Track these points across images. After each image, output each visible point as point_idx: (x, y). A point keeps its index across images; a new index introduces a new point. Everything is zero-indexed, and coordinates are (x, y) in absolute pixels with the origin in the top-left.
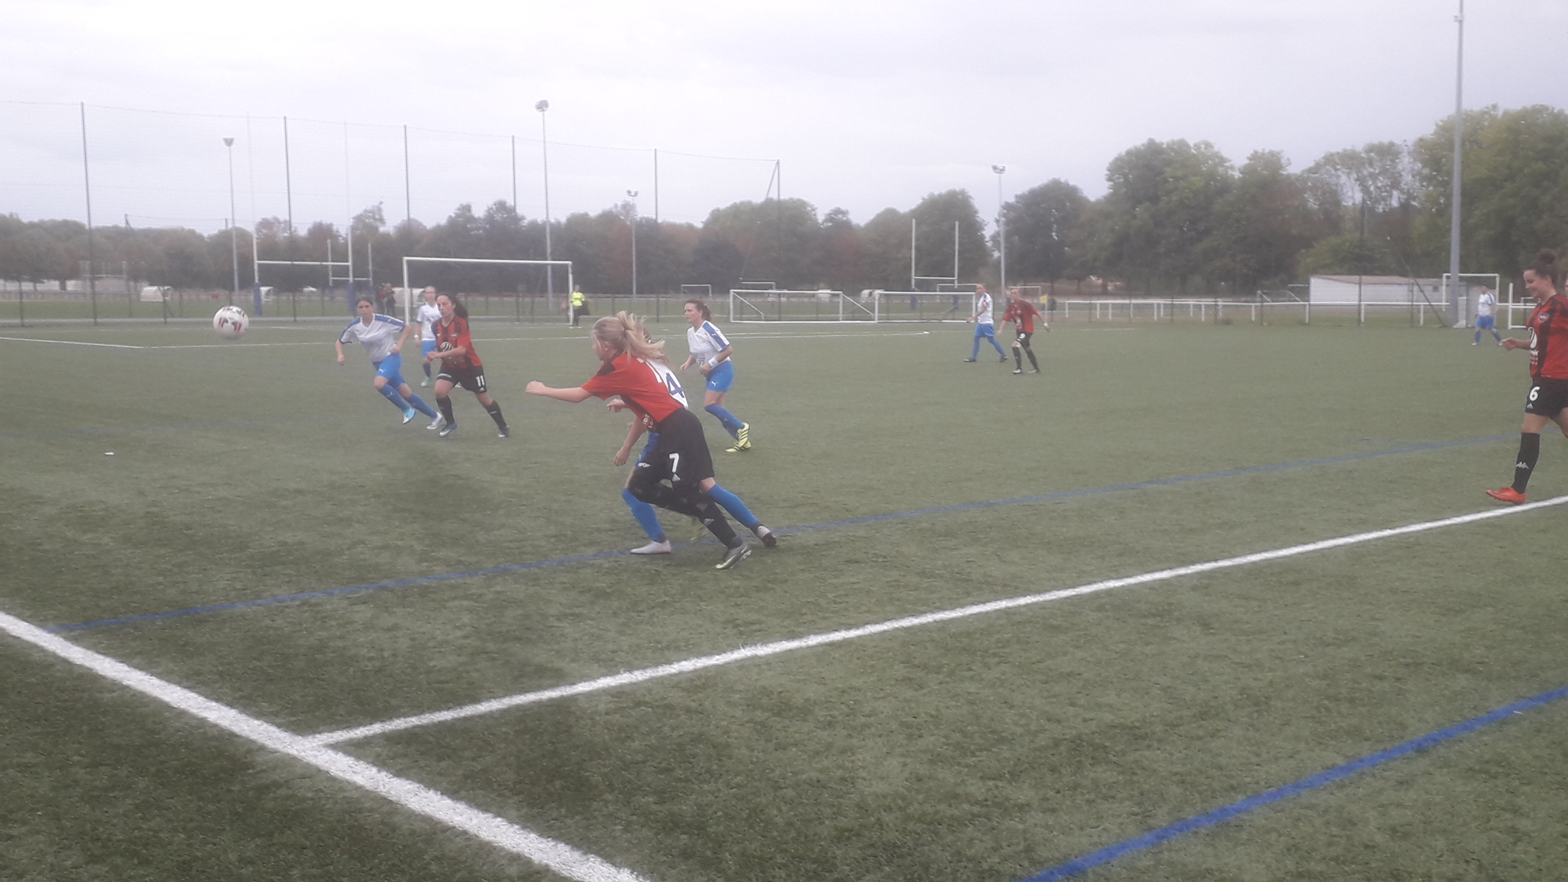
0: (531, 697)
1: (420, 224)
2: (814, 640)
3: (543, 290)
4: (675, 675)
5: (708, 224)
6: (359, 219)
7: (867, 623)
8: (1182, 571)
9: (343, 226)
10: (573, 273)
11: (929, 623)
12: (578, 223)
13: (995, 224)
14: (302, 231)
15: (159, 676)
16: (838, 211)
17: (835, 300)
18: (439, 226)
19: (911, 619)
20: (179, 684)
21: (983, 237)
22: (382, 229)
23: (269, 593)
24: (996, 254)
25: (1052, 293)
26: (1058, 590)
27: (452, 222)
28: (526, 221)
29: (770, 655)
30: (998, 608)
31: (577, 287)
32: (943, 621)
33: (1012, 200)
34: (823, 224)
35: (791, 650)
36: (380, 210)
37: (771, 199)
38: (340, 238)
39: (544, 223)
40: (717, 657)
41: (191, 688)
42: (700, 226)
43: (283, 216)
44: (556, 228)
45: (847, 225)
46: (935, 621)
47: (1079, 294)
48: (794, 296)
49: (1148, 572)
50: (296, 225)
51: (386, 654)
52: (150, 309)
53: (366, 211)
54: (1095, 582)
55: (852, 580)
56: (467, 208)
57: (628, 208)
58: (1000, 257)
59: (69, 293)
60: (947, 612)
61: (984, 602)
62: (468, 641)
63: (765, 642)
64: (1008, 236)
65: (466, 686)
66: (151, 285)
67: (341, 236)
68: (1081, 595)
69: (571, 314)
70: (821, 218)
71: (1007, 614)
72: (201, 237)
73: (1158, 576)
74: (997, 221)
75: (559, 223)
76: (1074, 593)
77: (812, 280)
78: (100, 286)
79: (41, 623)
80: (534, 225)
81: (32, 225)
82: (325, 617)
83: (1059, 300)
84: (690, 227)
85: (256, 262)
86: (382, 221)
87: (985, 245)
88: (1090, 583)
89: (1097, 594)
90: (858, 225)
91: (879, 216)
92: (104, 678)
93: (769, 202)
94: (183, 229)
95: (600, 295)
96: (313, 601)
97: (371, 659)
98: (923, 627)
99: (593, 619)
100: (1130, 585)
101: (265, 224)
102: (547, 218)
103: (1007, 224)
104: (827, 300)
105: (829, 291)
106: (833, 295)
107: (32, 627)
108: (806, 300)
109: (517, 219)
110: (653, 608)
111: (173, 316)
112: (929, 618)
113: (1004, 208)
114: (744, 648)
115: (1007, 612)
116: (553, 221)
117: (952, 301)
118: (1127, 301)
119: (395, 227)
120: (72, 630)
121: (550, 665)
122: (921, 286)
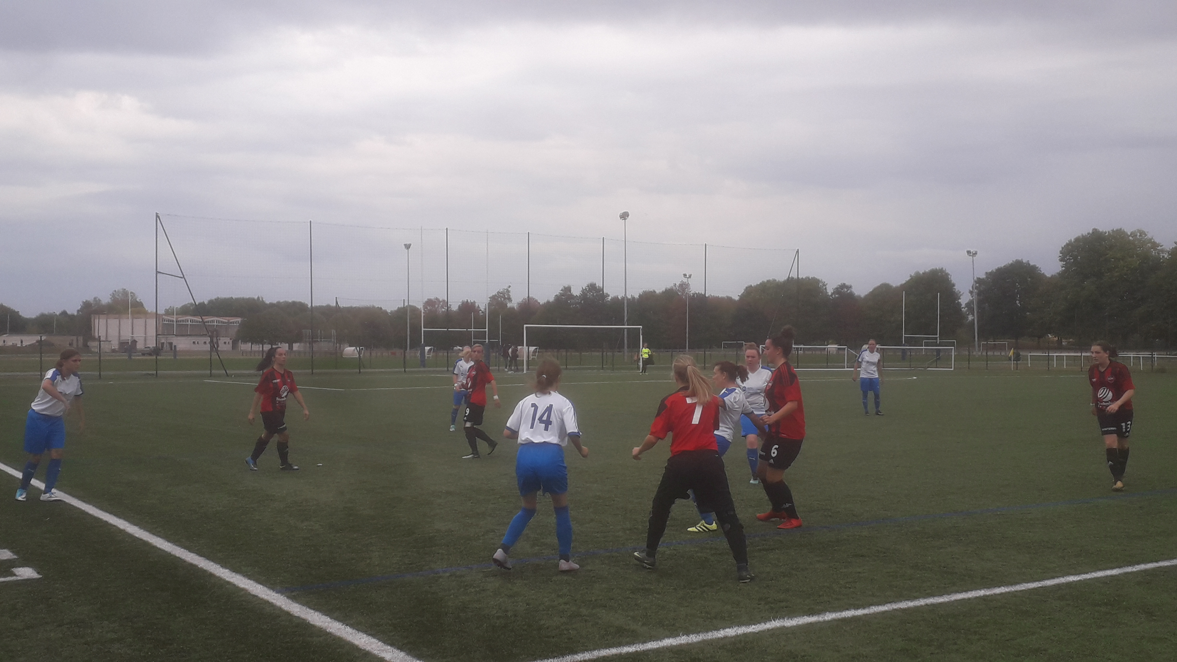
0: (614, 651)
1: (536, 301)
2: (829, 616)
3: (621, 347)
4: (722, 639)
5: (742, 297)
6: (493, 298)
7: (872, 605)
8: (1129, 569)
9: (482, 303)
10: (642, 335)
11: (922, 606)
12: (648, 297)
13: (970, 294)
14: (455, 307)
15: (352, 626)
16: (843, 286)
17: (841, 352)
18: (548, 302)
19: (907, 602)
20: (365, 632)
21: (959, 304)
22: (509, 305)
23: (428, 567)
24: (970, 318)
25: (1017, 347)
26: (1028, 583)
27: (558, 298)
28: (610, 298)
29: (794, 626)
30: (978, 595)
31: (646, 344)
32: (933, 605)
33: (983, 276)
34: (831, 295)
35: (811, 623)
36: (508, 291)
37: (793, 278)
38: (480, 312)
39: (623, 298)
40: (753, 626)
41: (373, 636)
42: (737, 298)
43: (442, 297)
44: (632, 302)
45: (851, 296)
46: (927, 605)
47: (1038, 348)
48: (809, 349)
49: (1100, 570)
50: (451, 304)
51: (509, 614)
52: (349, 363)
53: (498, 292)
54: (1058, 577)
55: (859, 570)
56: (568, 289)
57: (684, 286)
58: (973, 320)
59: (295, 352)
60: (936, 598)
61: (966, 591)
62: (568, 606)
63: (791, 616)
64: (980, 303)
65: (566, 640)
66: (350, 346)
67: (481, 310)
68: (1045, 587)
69: (641, 364)
70: (830, 291)
71: (984, 600)
72: (386, 312)
73: (1109, 573)
74: (971, 292)
75: (634, 298)
76: (1039, 585)
77: (823, 338)
78: (316, 347)
79: (272, 586)
80: (615, 300)
81: (272, 305)
82: (466, 586)
83: (1022, 353)
84: (729, 299)
85: (423, 329)
86: (509, 299)
87: (961, 310)
88: (1053, 578)
89: (1059, 586)
90: (859, 296)
91: (875, 289)
92: (313, 626)
93: (790, 280)
94: (374, 307)
95: (662, 350)
96: (458, 573)
97: (498, 618)
98: (917, 609)
99: (659, 593)
100: (1085, 580)
101: (430, 303)
102: (625, 294)
103: (979, 294)
104: (835, 353)
105: (836, 346)
106: (839, 349)
107: (265, 589)
108: (818, 353)
109: (604, 296)
110: (704, 586)
111: (364, 368)
112: (922, 602)
113: (976, 282)
114: (774, 621)
115: (984, 598)
116: (629, 297)
117: (935, 353)
118: (1079, 354)
119: (518, 304)
120: (292, 592)
121: (628, 627)
122: (909, 341)
